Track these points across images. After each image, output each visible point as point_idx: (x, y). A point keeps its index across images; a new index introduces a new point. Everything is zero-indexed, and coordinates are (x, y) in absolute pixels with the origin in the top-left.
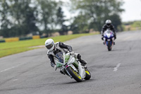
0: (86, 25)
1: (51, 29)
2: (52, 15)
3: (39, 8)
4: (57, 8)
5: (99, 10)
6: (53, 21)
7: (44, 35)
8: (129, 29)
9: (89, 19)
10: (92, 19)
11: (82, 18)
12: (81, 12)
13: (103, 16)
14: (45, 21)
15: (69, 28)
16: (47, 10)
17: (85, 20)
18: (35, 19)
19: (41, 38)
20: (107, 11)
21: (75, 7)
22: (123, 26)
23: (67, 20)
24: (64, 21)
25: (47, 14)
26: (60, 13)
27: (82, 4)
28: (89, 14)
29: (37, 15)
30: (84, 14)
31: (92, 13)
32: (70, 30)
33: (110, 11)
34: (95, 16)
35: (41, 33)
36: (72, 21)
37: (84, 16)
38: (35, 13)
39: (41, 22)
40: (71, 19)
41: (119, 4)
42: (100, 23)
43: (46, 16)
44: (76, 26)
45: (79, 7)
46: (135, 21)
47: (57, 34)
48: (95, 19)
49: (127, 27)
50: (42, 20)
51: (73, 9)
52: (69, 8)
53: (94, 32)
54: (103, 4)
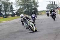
0: (23, 12)
1: (8, 14)
2: (8, 8)
3: (3, 5)
4: (10, 5)
5: (28, 6)
6: (8, 11)
7: (5, 17)
8: (41, 14)
9: (24, 10)
10: (25, 10)
11: (21, 9)
12: (21, 7)
13: (30, 8)
14: (5, 11)
15: (15, 14)
16: (6, 6)
17: (22, 10)
18: (1, 10)
19: (4, 18)
20: (31, 6)
21: (18, 5)
22: (38, 13)
23: (15, 10)
24: (13, 11)
25: (6, 8)
26: (11, 7)
27: (21, 4)
28: (24, 8)
29: (2, 8)
30: (22, 8)
31: (25, 7)
32: (16, 14)
33: (33, 7)
34: (26, 8)
35: (3, 16)
36: (17, 11)
37: (22, 9)
38: (1, 7)
39: (3, 11)
40: (16, 10)
41: (37, 3)
42: (28, 11)
43: (6, 9)
44: (19, 13)
45: (20, 5)
46: (43, 11)
47: (11, 16)
48: (26, 10)
49: (40, 13)
50: (4, 10)
51: (17, 6)
52: (15, 5)
54: (30, 4)
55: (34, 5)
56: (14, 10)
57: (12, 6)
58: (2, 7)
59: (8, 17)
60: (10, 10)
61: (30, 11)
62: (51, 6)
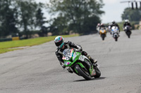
0: (66, 27)
1: (31, 30)
2: (31, 17)
3: (19, 9)
4: (37, 9)
5: (78, 12)
6: (32, 23)
7: (23, 36)
10: (72, 20)
11: (62, 20)
12: (61, 14)
13: (83, 17)
16: (27, 12)
17: (64, 22)
18: (14, 21)
19: (21, 39)
20: (86, 12)
21: (55, 9)
23: (47, 22)
24: (44, 22)
25: (27, 15)
26: (39, 15)
27: (62, 6)
28: (69, 16)
29: (17, 16)
30: (63, 16)
31: (72, 14)
32: (50, 31)
34: (74, 18)
35: (21, 34)
36: (52, 23)
37: (64, 18)
38: (15, 14)
42: (79, 24)
43: (26, 18)
44: (56, 27)
45: (59, 9)
47: (37, 35)
48: (74, 21)
50: (22, 21)
51: (54, 11)
52: (49, 10)
53: (74, 34)
54: (82, 6)
55: (92, 10)
56: (44, 20)
57: (40, 11)
58: (17, 13)
59: (30, 38)
60: (35, 21)
61: (82, 24)
62: (131, 12)
